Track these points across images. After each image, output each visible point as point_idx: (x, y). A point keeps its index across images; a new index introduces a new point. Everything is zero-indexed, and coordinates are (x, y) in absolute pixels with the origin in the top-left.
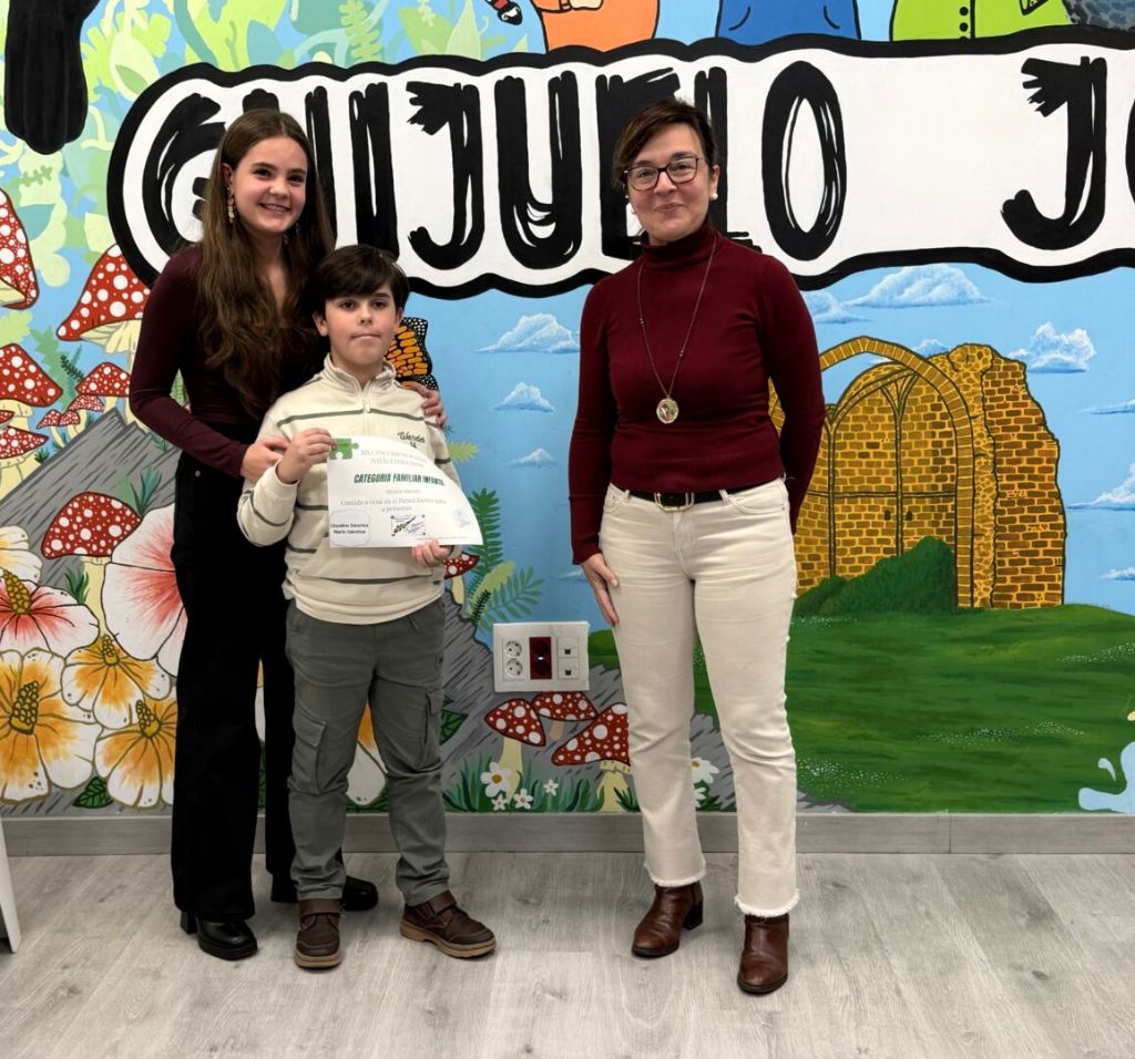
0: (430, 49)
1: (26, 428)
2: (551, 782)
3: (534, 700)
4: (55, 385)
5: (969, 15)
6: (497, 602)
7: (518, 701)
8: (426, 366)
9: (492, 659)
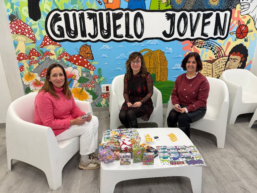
0: (89, 8)
1: (36, 60)
2: (109, 103)
3: (107, 94)
4: (40, 54)
5: (159, 7)
6: (102, 82)
8: (91, 52)
9: (101, 89)
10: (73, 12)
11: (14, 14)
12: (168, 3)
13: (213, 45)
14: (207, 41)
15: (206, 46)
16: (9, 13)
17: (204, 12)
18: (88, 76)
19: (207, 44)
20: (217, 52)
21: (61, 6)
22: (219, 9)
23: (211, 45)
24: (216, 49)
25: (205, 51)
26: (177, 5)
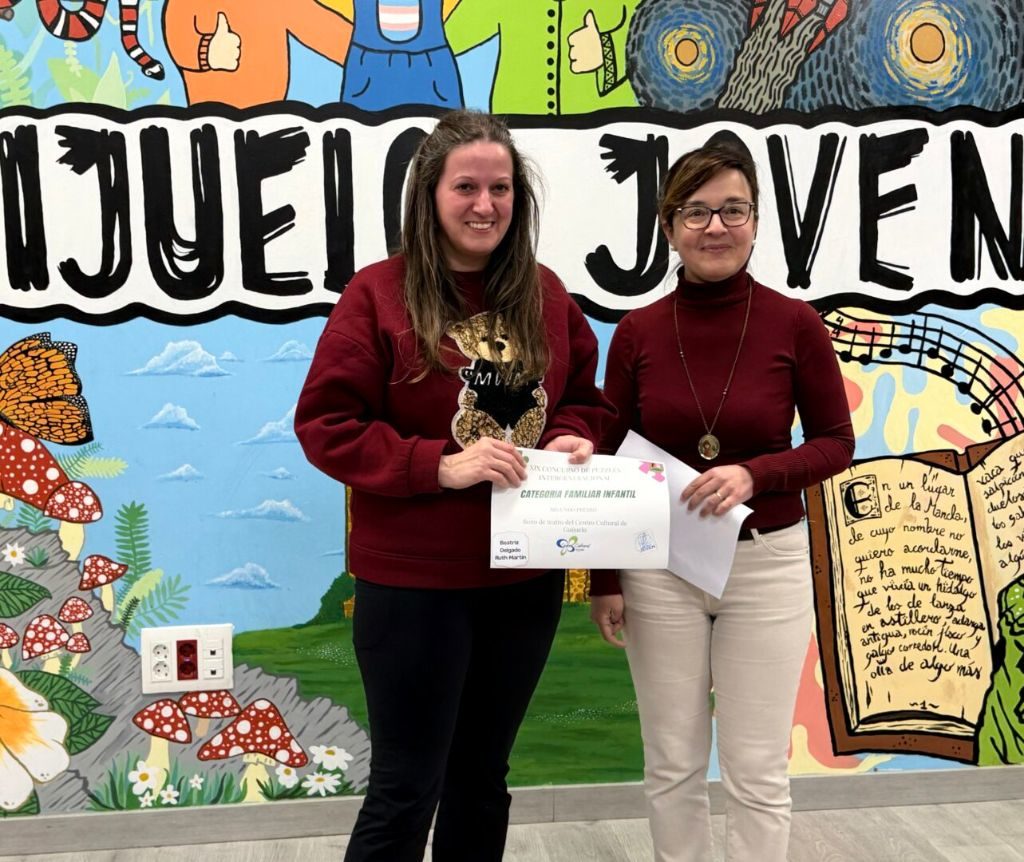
0: (76, 97)
2: (196, 777)
3: (181, 699)
5: (555, 95)
6: (145, 609)
7: (165, 701)
8: (76, 387)
9: (140, 663)
12: (615, 74)
13: (955, 345)
14: (908, 319)
15: (905, 349)
17: (868, 130)
18: (44, 562)
19: (912, 337)
20: (992, 393)
22: (970, 107)
23: (939, 344)
24: (981, 374)
25: (900, 390)
26: (681, 86)
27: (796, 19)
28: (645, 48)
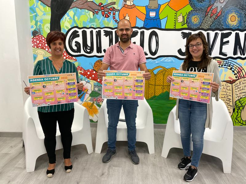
0: (106, 26)
5: (175, 26)
10: (91, 29)
11: (37, 30)
12: (184, 23)
13: (233, 65)
14: (226, 61)
15: (225, 65)
16: (33, 29)
17: (223, 32)
18: (100, 90)
19: (226, 63)
20: (238, 72)
21: (80, 24)
22: (239, 29)
23: (230, 65)
24: (236, 69)
25: (223, 71)
26: (194, 24)
27: (213, 14)
28: (189, 19)
